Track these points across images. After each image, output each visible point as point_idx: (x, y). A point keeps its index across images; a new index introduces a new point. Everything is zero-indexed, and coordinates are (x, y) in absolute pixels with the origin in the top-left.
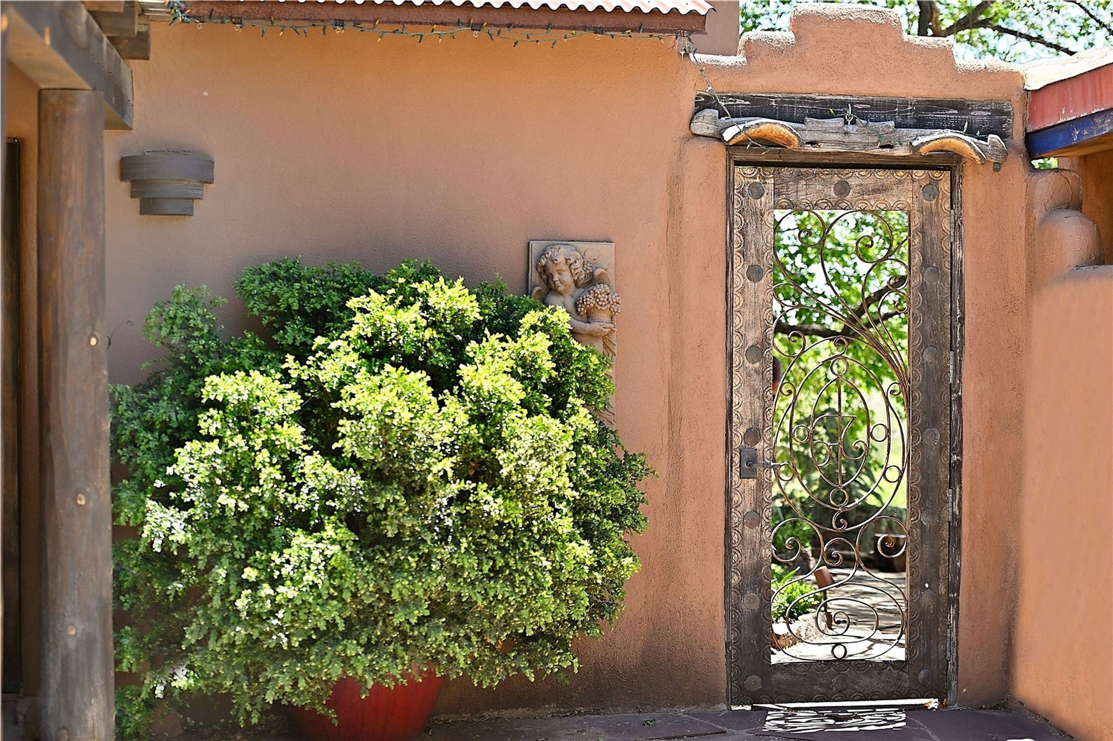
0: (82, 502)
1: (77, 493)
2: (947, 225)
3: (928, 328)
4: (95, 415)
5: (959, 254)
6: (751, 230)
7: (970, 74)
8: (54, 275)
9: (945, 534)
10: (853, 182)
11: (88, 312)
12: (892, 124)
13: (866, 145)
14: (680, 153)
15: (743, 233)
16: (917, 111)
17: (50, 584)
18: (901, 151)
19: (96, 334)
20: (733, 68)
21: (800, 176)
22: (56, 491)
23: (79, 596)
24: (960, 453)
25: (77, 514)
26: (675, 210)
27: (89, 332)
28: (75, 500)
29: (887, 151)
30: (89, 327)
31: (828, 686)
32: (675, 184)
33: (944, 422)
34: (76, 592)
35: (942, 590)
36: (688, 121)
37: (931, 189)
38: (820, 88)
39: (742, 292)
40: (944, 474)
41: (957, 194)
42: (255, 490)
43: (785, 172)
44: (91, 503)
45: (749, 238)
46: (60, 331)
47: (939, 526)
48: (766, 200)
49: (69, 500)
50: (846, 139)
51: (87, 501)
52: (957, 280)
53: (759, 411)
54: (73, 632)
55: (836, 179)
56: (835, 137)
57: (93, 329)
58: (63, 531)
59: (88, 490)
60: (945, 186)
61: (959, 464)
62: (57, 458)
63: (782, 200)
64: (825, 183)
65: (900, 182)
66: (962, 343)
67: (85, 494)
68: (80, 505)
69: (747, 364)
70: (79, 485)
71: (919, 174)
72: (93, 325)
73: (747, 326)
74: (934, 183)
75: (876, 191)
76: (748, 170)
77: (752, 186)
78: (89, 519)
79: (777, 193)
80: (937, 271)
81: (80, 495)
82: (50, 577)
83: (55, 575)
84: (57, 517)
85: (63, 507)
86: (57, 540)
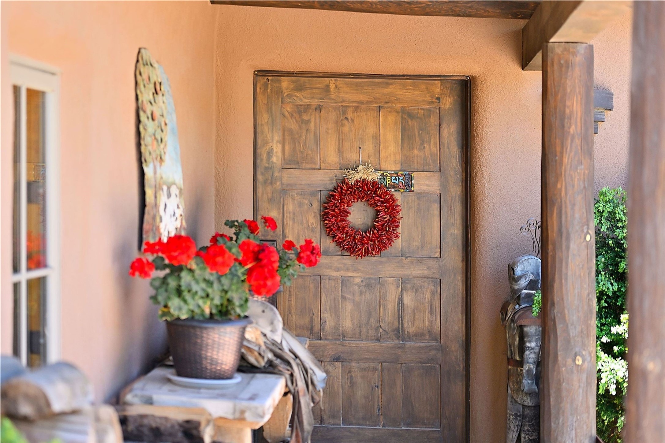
0: (580, 363)
1: (576, 355)
4: (589, 295)
8: (559, 186)
11: (585, 215)
17: (552, 424)
19: (590, 232)
22: (559, 353)
23: (576, 436)
25: (575, 372)
27: (585, 231)
28: (574, 360)
30: (585, 227)
34: (574, 432)
44: (586, 364)
46: (564, 229)
49: (569, 361)
51: (584, 361)
57: (588, 228)
58: (564, 384)
59: (584, 353)
62: (560, 327)
67: (582, 356)
68: (578, 365)
70: (577, 349)
72: (588, 225)
78: (584, 377)
81: (578, 357)
82: (553, 419)
83: (557, 418)
84: (559, 373)
85: (565, 365)
86: (559, 390)
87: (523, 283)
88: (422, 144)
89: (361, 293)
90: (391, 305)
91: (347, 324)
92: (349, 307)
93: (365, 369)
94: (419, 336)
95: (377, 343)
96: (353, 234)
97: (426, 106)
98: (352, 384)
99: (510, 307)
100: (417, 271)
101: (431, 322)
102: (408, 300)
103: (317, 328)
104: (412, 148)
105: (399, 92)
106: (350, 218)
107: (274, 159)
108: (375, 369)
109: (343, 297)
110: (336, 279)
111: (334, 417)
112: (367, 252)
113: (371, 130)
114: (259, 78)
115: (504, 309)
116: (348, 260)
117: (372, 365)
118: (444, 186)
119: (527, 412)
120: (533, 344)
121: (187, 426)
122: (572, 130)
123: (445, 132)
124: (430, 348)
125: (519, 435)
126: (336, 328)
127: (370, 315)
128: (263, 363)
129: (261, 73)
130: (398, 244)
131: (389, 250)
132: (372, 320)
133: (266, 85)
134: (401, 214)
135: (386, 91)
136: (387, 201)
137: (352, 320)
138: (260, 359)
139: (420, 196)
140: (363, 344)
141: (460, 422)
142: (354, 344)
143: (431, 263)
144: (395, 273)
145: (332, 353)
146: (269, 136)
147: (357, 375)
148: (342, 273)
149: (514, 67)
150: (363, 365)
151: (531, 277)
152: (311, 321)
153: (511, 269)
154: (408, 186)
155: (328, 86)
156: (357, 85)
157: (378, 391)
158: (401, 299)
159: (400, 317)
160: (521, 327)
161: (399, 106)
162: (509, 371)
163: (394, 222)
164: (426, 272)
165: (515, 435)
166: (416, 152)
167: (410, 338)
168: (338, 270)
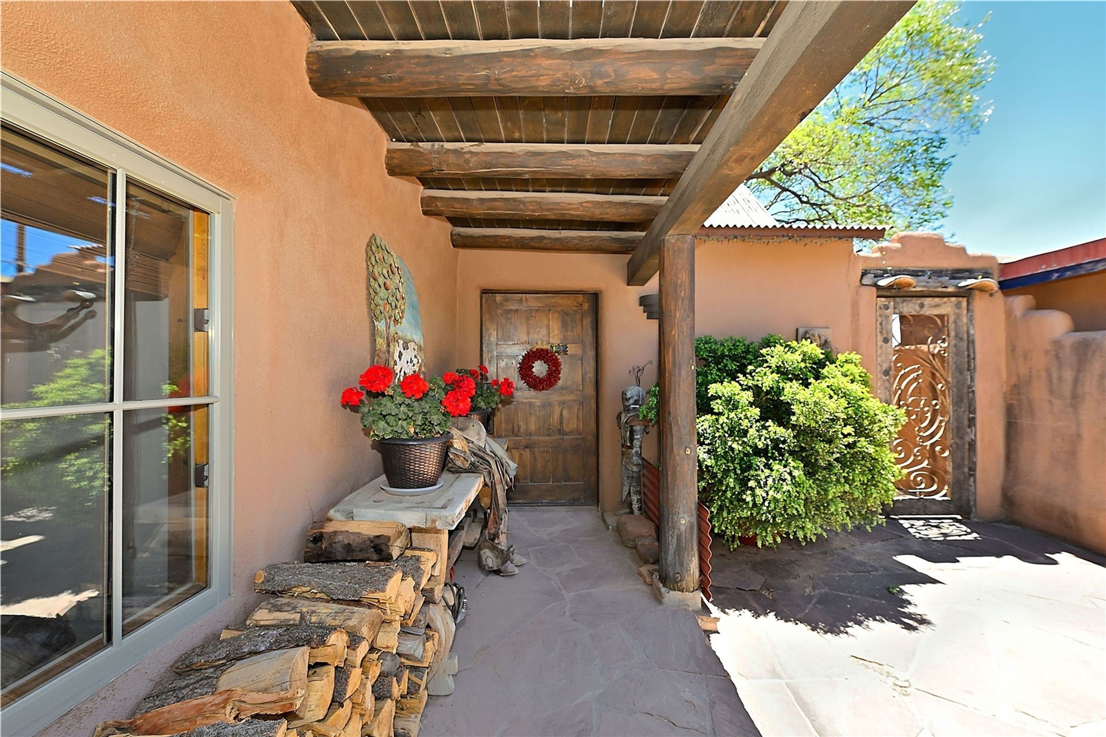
0: (689, 453)
1: (686, 447)
2: (965, 320)
3: (958, 362)
4: (693, 406)
5: (972, 332)
6: (884, 323)
7: (976, 258)
8: (673, 333)
9: (967, 447)
10: (925, 303)
11: (691, 352)
12: (947, 278)
13: (935, 288)
14: (857, 292)
15: (881, 324)
16: (952, 273)
17: (670, 495)
18: (951, 289)
19: (694, 363)
20: (876, 258)
21: (904, 301)
22: (674, 447)
23: (686, 503)
24: (974, 413)
25: (686, 459)
26: (855, 314)
27: (691, 363)
28: (685, 451)
29: (944, 289)
30: (691, 360)
31: (918, 509)
32: (855, 305)
33: (966, 401)
35: (966, 470)
36: (860, 277)
37: (958, 305)
38: (912, 265)
39: (881, 348)
40: (966, 422)
41: (970, 307)
42: (745, 439)
43: (898, 299)
44: (693, 453)
45: (883, 326)
46: (677, 362)
47: (964, 444)
48: (890, 310)
49: (681, 451)
50: (928, 285)
51: (691, 451)
52: (971, 342)
53: (888, 396)
54: (683, 522)
55: (919, 302)
56: (923, 284)
57: (693, 361)
58: (678, 467)
59: (691, 445)
60: (964, 304)
61: (974, 418)
62: (674, 429)
63: (897, 311)
64: (914, 303)
65: (945, 303)
66: (975, 368)
67: (691, 448)
69: (884, 377)
70: (687, 444)
71: (953, 299)
72: (693, 359)
73: (883, 362)
74: (959, 303)
75: (936, 306)
76: (883, 299)
77: (885, 305)
78: (692, 461)
79: (895, 308)
80: (961, 339)
81: (688, 449)
82: (670, 491)
83: (673, 491)
84: (674, 460)
85: (678, 455)
86: (674, 473)
87: (631, 401)
88: (572, 329)
89: (540, 411)
90: (556, 416)
91: (533, 427)
92: (533, 418)
93: (542, 452)
94: (571, 433)
95: (548, 438)
96: (536, 378)
97: (575, 309)
98: (535, 459)
99: (623, 415)
100: (570, 397)
101: (578, 425)
102: (565, 413)
103: (516, 430)
104: (567, 331)
105: (560, 301)
106: (534, 370)
107: (492, 339)
108: (547, 452)
109: (530, 414)
110: (526, 403)
111: (525, 479)
112: (543, 389)
113: (545, 322)
114: (484, 295)
115: (619, 417)
116: (533, 393)
117: (546, 449)
118: (584, 351)
119: (634, 475)
120: (639, 437)
121: (377, 541)
122: (682, 295)
123: (585, 322)
124: (577, 439)
125: (630, 489)
126: (526, 430)
127: (545, 422)
128: (467, 465)
129: (485, 292)
130: (560, 383)
131: (556, 386)
132: (546, 425)
133: (487, 300)
134: (562, 366)
135: (553, 300)
136: (553, 359)
137: (535, 424)
138: (465, 462)
139: (572, 356)
140: (541, 438)
141: (593, 478)
142: (536, 438)
143: (577, 393)
144: (557, 399)
145: (524, 444)
146: (490, 326)
147: (537, 455)
148: (529, 400)
149: (622, 285)
150: (541, 450)
151: (636, 398)
152: (513, 426)
153: (624, 394)
154: (565, 352)
155: (522, 299)
156: (537, 297)
157: (549, 464)
158: (561, 413)
159: (561, 423)
160: (631, 427)
161: (560, 309)
162: (623, 452)
163: (558, 371)
164: (575, 398)
165: (628, 488)
166: (569, 333)
167: (567, 434)
168: (527, 398)
